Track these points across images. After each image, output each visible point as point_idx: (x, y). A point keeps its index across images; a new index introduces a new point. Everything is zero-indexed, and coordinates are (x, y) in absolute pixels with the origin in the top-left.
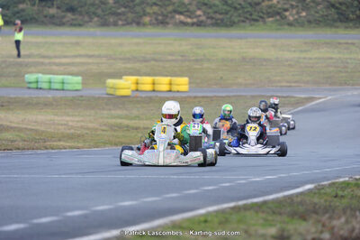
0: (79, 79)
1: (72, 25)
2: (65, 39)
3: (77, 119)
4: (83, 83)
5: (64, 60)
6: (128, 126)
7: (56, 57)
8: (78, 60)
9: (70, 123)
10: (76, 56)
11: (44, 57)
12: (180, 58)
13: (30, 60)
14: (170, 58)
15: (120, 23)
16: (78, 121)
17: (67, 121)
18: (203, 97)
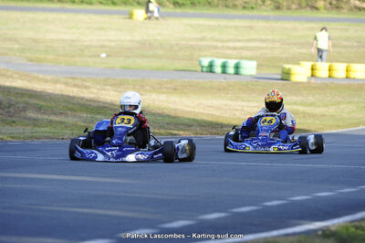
0: (254, 64)
1: (244, 8)
2: (238, 23)
3: (252, 104)
4: (257, 69)
5: (238, 44)
6: (304, 113)
7: (229, 40)
8: (251, 44)
9: (246, 109)
10: (249, 41)
11: (217, 41)
12: (355, 44)
13: (203, 43)
14: (345, 43)
15: (294, 6)
16: (253, 107)
17: (243, 106)
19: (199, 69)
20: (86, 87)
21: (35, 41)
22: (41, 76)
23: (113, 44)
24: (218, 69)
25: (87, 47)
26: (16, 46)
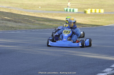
3: (82, 19)
4: (78, 10)
6: (94, 21)
8: (73, 5)
13: (62, 4)
14: (95, 4)
18: (108, 14)
19: (64, 10)
20: (41, 15)
21: (23, 4)
22: (30, 12)
23: (41, 5)
24: (69, 11)
25: (35, 5)
26: (19, 5)
